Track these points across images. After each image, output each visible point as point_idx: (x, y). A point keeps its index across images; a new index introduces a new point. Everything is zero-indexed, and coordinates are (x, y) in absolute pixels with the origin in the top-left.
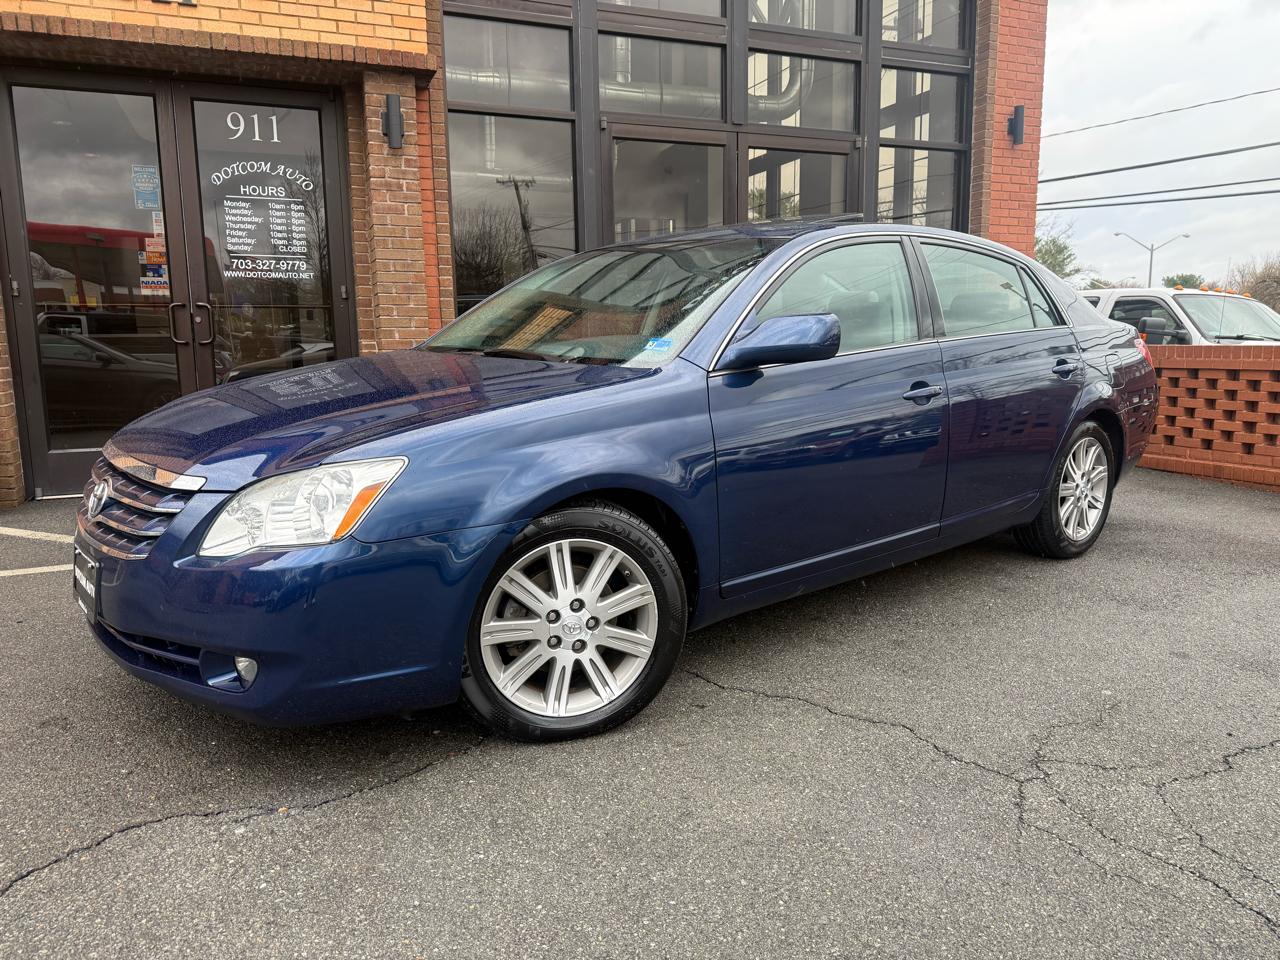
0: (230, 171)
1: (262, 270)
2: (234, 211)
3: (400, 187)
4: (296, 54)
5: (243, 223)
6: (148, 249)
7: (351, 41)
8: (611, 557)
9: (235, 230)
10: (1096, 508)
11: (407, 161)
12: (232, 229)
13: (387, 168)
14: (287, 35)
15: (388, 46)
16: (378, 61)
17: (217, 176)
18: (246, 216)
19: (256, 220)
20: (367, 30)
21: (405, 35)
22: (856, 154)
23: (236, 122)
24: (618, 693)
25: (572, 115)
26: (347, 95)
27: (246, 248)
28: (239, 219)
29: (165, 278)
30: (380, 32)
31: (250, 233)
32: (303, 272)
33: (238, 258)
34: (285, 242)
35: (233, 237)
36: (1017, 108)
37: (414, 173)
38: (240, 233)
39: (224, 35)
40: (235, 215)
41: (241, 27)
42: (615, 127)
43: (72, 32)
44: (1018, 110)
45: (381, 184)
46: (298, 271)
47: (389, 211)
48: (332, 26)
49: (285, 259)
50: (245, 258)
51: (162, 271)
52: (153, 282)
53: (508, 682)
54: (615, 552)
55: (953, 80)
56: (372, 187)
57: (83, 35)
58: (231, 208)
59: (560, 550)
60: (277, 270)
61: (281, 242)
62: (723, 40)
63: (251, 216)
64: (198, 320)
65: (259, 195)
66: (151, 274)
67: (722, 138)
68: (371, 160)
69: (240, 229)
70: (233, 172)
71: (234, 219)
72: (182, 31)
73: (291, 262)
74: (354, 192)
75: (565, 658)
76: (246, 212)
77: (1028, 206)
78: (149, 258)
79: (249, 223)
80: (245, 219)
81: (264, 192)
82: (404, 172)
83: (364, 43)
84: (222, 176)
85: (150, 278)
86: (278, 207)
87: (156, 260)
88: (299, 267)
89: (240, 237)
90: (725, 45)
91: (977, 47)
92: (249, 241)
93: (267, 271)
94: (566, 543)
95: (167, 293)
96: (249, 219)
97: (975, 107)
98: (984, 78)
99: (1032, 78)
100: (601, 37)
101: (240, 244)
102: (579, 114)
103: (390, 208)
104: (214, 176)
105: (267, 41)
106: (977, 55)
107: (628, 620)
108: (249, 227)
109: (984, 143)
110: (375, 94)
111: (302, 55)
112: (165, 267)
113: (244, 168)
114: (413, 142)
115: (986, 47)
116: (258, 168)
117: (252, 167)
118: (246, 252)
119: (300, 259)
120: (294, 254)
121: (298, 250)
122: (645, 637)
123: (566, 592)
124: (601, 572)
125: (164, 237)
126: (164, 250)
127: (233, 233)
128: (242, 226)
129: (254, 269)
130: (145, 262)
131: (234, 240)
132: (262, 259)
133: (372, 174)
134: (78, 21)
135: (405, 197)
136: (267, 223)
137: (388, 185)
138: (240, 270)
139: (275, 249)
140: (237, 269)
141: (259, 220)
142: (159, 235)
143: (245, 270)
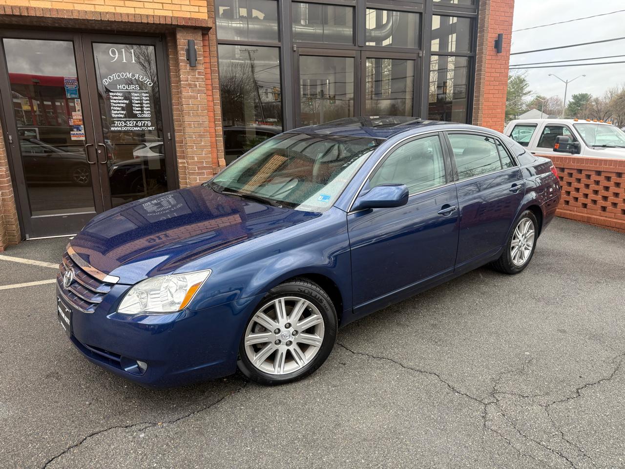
0: (112, 78)
1: (130, 126)
2: (115, 98)
3: (196, 86)
4: (143, 21)
5: (119, 103)
6: (74, 118)
7: (169, 14)
8: (303, 304)
9: (116, 107)
10: (528, 249)
11: (199, 72)
12: (114, 107)
13: (189, 77)
14: (138, 11)
15: (188, 15)
16: (183, 23)
17: (106, 80)
18: (121, 100)
19: (126, 101)
20: (177, 7)
21: (196, 9)
22: (419, 59)
23: (114, 53)
24: (306, 363)
25: (279, 44)
26: (169, 38)
27: (121, 116)
28: (117, 101)
29: (83, 131)
30: (184, 8)
31: (123, 109)
32: (149, 127)
33: (118, 121)
34: (140, 112)
35: (115, 110)
36: (499, 35)
37: (203, 78)
38: (118, 109)
39: (107, 13)
40: (115, 100)
41: (115, 8)
42: (300, 50)
43: (32, 14)
44: (500, 36)
45: (186, 85)
46: (147, 126)
47: (191, 97)
48: (160, 6)
49: (141, 121)
50: (121, 121)
51: (80, 128)
52: (77, 134)
53: (258, 361)
54: (305, 301)
55: (468, 20)
56: (182, 86)
57: (37, 15)
58: (113, 96)
59: (280, 302)
60: (136, 126)
61: (138, 112)
62: (354, 3)
63: (123, 100)
64: (99, 152)
65: (127, 89)
66: (76, 130)
67: (354, 53)
68: (181, 73)
69: (118, 107)
70: (113, 78)
71: (115, 101)
72: (86, 12)
73: (143, 122)
74: (173, 87)
75: (283, 349)
76: (120, 98)
77: (503, 84)
78: (74, 122)
79: (122, 103)
81: (129, 87)
82: (197, 78)
83: (176, 14)
84: (108, 80)
85: (75, 132)
86: (136, 95)
87: (77, 123)
88: (147, 124)
89: (118, 110)
90: (355, 6)
91: (480, 3)
92: (123, 112)
93: (132, 127)
94: (283, 299)
95: (84, 139)
96: (122, 101)
97: (478, 34)
98: (483, 20)
99: (507, 19)
100: (293, 3)
101: (118, 114)
102: (283, 45)
103: (191, 96)
104: (104, 81)
105: (128, 15)
106: (480, 7)
107: (311, 330)
108: (122, 105)
109: (482, 53)
110: (182, 40)
111: (146, 22)
112: (82, 126)
113: (119, 76)
114: (202, 63)
116: (126, 76)
117: (123, 75)
118: (121, 118)
119: (148, 121)
120: (145, 118)
121: (146, 116)
122: (318, 337)
123: (283, 320)
124: (298, 310)
125: (81, 111)
126: (81, 118)
127: (115, 108)
128: (119, 105)
129: (125, 126)
130: (72, 124)
131: (115, 112)
132: (129, 121)
133: (181, 80)
134: (35, 8)
135: (199, 90)
136: (131, 103)
137: (190, 85)
138: (119, 127)
139: (135, 116)
140: (117, 126)
141: (127, 102)
142: (79, 110)
143: (121, 127)
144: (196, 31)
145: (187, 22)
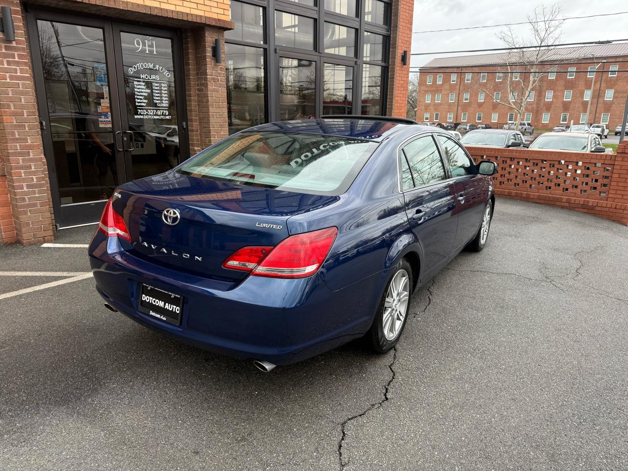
0: (136, 67)
1: (150, 115)
2: (138, 87)
3: (218, 80)
4: (184, 19)
5: (142, 92)
6: (102, 105)
7: (201, 13)
9: (139, 95)
11: (221, 68)
12: (137, 95)
13: (213, 72)
14: (179, 9)
15: (216, 17)
16: (214, 24)
17: (131, 70)
18: (143, 89)
19: (147, 91)
20: (208, 9)
21: (221, 11)
22: (356, 67)
23: (139, 44)
25: (266, 46)
27: (144, 104)
29: (110, 119)
30: (213, 10)
32: (167, 116)
33: (140, 109)
34: (160, 101)
35: (138, 99)
37: (223, 74)
38: (141, 97)
40: (139, 89)
41: (160, 4)
42: (281, 52)
44: (405, 52)
45: (211, 79)
46: (165, 115)
47: (215, 90)
48: (195, 6)
49: (159, 110)
50: (142, 109)
51: (108, 116)
52: (104, 121)
55: (381, 37)
56: (208, 80)
58: (137, 85)
60: (156, 115)
61: (157, 102)
62: (316, 16)
63: (145, 89)
64: (125, 139)
66: (103, 117)
67: (315, 58)
68: (208, 68)
69: (141, 96)
70: (138, 68)
71: (138, 90)
73: (162, 111)
74: (192, 80)
76: (143, 87)
77: (406, 89)
78: (102, 109)
80: (143, 91)
81: (150, 78)
82: (220, 74)
83: (208, 15)
84: (133, 69)
85: (103, 119)
86: (156, 85)
87: (105, 110)
88: (165, 113)
89: (141, 99)
90: (316, 19)
91: (392, 25)
92: (145, 101)
93: (152, 115)
95: (110, 126)
96: (145, 91)
97: (391, 50)
98: (395, 38)
99: (408, 39)
100: (276, 12)
101: (141, 103)
102: (269, 46)
104: (129, 70)
106: (392, 29)
108: (145, 94)
109: (395, 64)
110: (210, 38)
111: (186, 19)
112: (109, 113)
113: (142, 66)
114: (223, 60)
115: (396, 26)
116: (148, 66)
117: (145, 65)
118: (143, 106)
119: (166, 110)
120: (163, 107)
121: (165, 105)
125: (108, 98)
126: (109, 105)
127: (138, 97)
128: (142, 94)
129: (147, 114)
130: (101, 111)
131: (139, 101)
132: (150, 109)
133: (208, 74)
135: (220, 85)
136: (152, 92)
137: (214, 79)
138: (141, 115)
139: (155, 105)
140: (140, 114)
141: (149, 91)
142: (106, 98)
143: (143, 115)
144: (220, 31)
145: (217, 23)
